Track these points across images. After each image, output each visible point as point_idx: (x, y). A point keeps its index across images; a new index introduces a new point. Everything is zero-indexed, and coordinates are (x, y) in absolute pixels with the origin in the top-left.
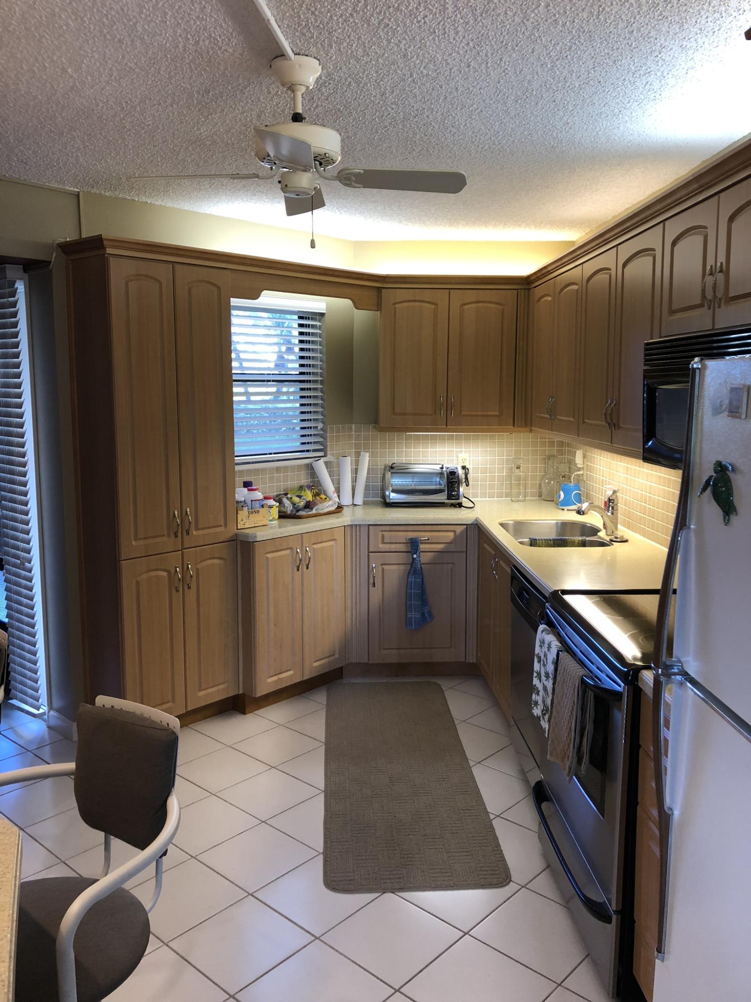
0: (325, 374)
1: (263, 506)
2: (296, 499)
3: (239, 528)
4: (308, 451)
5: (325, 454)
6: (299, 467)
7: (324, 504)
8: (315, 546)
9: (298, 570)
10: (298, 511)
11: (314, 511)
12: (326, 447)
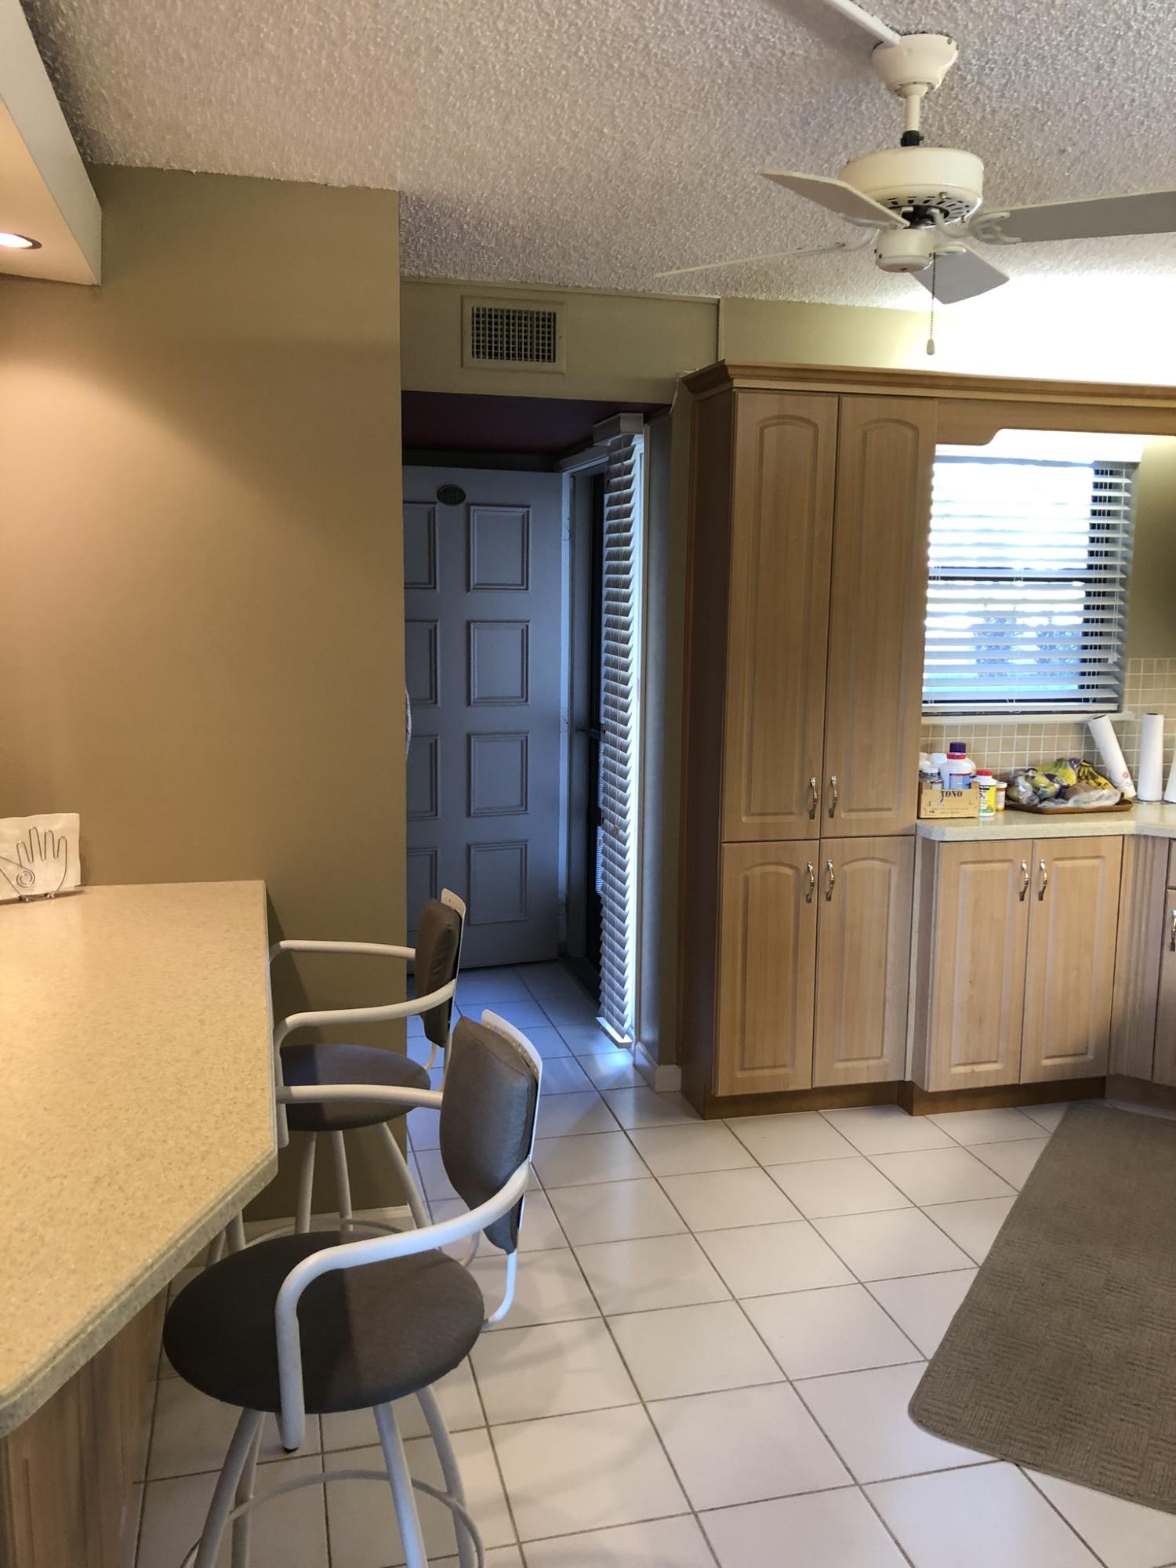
0: (1130, 569)
1: (969, 786)
2: (1042, 781)
3: (922, 816)
4: (1086, 700)
5: (1118, 707)
6: (1064, 727)
7: (1092, 793)
8: (1059, 863)
9: (1022, 899)
10: (1041, 801)
11: (1070, 804)
12: (1121, 695)
